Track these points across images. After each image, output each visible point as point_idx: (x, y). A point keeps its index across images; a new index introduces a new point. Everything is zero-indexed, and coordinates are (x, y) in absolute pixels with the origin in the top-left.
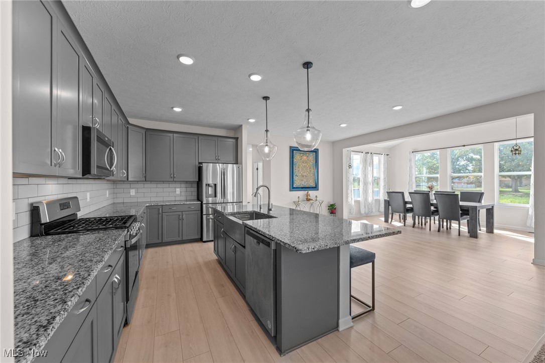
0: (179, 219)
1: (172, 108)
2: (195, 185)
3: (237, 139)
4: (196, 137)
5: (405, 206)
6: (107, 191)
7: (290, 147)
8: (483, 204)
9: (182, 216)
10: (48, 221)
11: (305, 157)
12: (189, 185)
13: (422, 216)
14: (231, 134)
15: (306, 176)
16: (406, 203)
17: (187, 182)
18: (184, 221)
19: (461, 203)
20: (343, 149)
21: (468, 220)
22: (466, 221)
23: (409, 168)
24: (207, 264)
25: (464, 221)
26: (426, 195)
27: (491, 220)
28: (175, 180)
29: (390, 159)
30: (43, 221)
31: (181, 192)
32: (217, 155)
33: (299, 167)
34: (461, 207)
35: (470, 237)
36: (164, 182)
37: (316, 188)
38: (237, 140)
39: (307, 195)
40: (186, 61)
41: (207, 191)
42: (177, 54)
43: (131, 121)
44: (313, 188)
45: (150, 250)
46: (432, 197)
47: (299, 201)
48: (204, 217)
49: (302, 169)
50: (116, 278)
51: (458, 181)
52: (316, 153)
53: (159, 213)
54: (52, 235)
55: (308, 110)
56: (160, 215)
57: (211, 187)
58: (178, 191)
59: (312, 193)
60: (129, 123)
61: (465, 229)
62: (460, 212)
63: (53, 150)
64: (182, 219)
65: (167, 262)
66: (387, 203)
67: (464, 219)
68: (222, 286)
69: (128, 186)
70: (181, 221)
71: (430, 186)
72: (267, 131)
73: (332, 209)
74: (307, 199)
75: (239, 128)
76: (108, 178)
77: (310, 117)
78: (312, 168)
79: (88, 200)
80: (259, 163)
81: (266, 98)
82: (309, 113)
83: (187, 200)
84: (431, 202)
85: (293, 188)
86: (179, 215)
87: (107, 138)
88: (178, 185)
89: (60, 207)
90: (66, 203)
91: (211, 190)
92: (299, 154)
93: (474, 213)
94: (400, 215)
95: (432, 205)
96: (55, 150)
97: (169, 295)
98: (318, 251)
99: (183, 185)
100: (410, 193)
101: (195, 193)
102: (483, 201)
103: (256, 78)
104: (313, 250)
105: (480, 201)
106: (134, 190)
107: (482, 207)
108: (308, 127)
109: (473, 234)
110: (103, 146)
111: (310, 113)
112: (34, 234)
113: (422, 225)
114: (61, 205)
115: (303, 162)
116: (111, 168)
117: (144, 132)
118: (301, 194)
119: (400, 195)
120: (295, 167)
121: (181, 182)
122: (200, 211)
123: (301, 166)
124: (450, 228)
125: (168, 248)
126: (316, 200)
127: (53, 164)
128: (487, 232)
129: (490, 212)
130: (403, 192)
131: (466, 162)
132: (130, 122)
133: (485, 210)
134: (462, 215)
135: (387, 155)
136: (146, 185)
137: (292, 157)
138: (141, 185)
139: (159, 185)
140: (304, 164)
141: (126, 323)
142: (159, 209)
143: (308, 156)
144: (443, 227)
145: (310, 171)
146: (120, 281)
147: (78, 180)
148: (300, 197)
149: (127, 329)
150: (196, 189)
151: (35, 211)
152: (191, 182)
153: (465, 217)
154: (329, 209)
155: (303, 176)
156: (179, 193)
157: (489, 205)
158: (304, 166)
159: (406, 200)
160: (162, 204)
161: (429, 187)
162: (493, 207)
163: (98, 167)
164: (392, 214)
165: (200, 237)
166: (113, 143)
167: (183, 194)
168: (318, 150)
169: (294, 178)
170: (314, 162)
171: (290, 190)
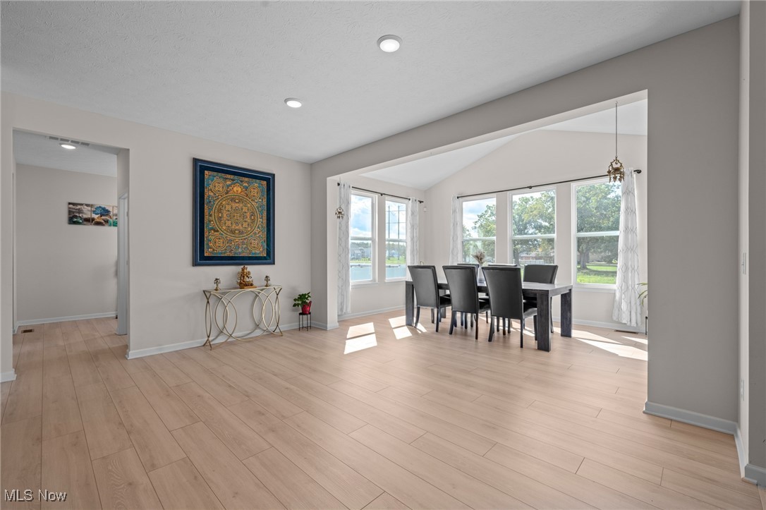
5: (438, 293)
7: (195, 161)
8: (556, 287)
13: (466, 312)
15: (241, 232)
16: (439, 287)
19: (525, 285)
20: (328, 179)
21: (535, 317)
22: (532, 317)
23: (452, 225)
25: (529, 319)
26: (469, 272)
27: (569, 314)
29: (425, 209)
33: (220, 211)
34: (525, 291)
35: (538, 349)
39: (243, 275)
46: (480, 275)
47: (216, 290)
51: (526, 255)
52: (268, 184)
59: (256, 271)
61: (530, 332)
62: (524, 301)
66: (410, 287)
67: (529, 314)
71: (479, 254)
73: (304, 306)
74: (241, 283)
78: (258, 214)
84: (479, 285)
92: (221, 180)
93: (545, 303)
94: (432, 310)
95: (481, 289)
100: (445, 268)
102: (556, 282)
105: (551, 282)
107: (556, 292)
109: (544, 344)
113: (466, 327)
115: (233, 200)
118: (226, 273)
119: (430, 271)
120: (210, 210)
124: (509, 332)
126: (266, 286)
128: (562, 335)
129: (566, 299)
130: (434, 267)
131: (534, 230)
133: (559, 297)
134: (527, 307)
135: (421, 202)
137: (200, 185)
140: (234, 205)
143: (246, 188)
144: (498, 330)
145: (253, 221)
148: (222, 280)
153: (530, 310)
154: (295, 305)
155: (233, 232)
157: (566, 287)
159: (439, 282)
161: (477, 257)
162: (570, 290)
164: (418, 309)
168: (274, 176)
169: (206, 234)
170: (264, 203)
171: (195, 264)
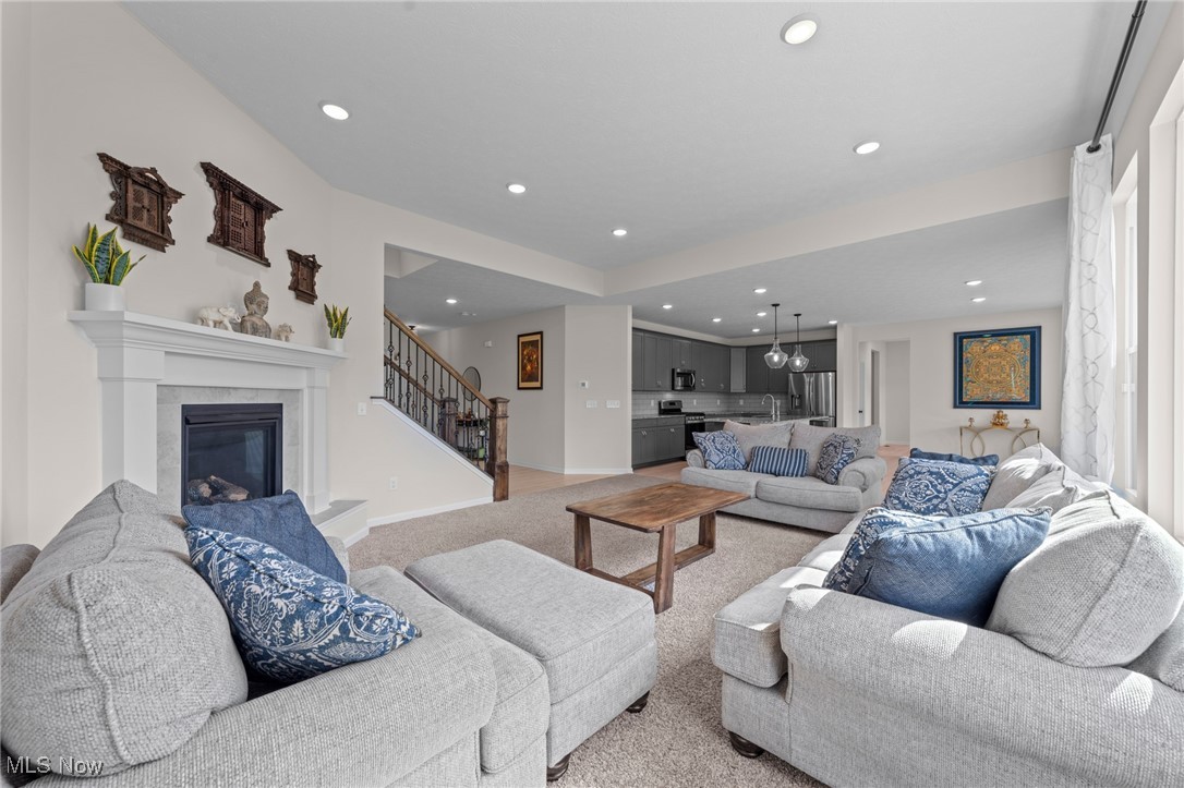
7: (956, 334)
10: (664, 409)
11: (995, 347)
15: (1000, 382)
30: (662, 408)
33: (977, 367)
37: (1034, 402)
39: (999, 417)
41: (793, 403)
44: (1021, 403)
47: (970, 426)
49: (987, 370)
52: (1033, 337)
57: (797, 398)
74: (996, 424)
78: (1019, 365)
85: (960, 402)
91: (797, 402)
112: (659, 413)
117: (745, 349)
120: (968, 367)
123: (986, 363)
126: (1026, 428)
136: (751, 396)
137: (959, 351)
143: (1006, 345)
145: (1013, 372)
148: (976, 420)
155: (990, 382)
158: (995, 364)
168: (1040, 328)
169: (964, 386)
170: (1028, 354)
171: (955, 407)
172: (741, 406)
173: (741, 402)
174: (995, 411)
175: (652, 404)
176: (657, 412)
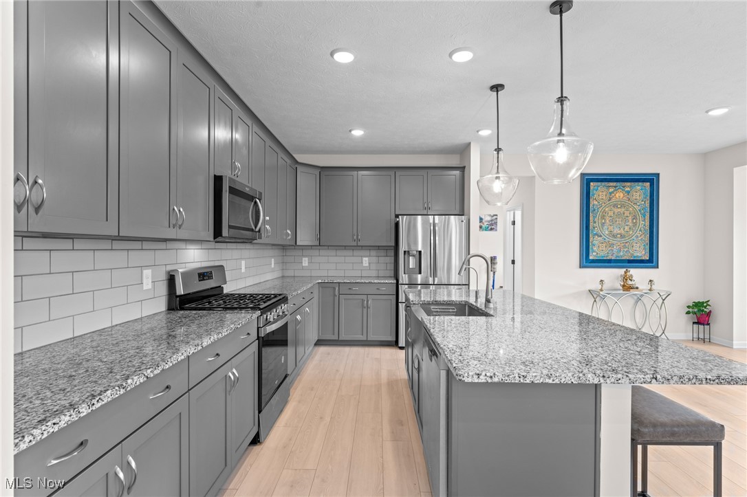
0: (363, 307)
1: (350, 131)
2: (392, 253)
3: (463, 169)
4: (392, 173)
6: (273, 260)
7: (583, 175)
9: (367, 302)
10: (182, 293)
11: (620, 195)
12: (382, 253)
14: (454, 161)
15: (622, 236)
17: (378, 248)
18: (371, 311)
20: (735, 170)
24: (392, 384)
28: (359, 244)
30: (178, 293)
31: (369, 263)
32: (425, 200)
33: (603, 217)
36: (345, 247)
37: (651, 261)
38: (464, 171)
39: (626, 278)
40: (344, 58)
41: (406, 263)
42: (330, 51)
43: (300, 158)
44: (642, 261)
45: (322, 350)
47: (601, 290)
48: (402, 307)
49: (612, 221)
50: (233, 374)
52: (652, 185)
53: (335, 295)
54: (186, 310)
55: (561, 100)
56: (337, 298)
57: (414, 256)
58: (366, 261)
59: (639, 276)
60: (296, 162)
63: (171, 209)
64: (368, 307)
65: (337, 370)
68: (401, 423)
69: (299, 253)
70: (365, 310)
72: (498, 150)
73: (701, 315)
74: (624, 286)
75: (464, 150)
76: (255, 241)
77: (566, 114)
78: (640, 217)
79: (243, 270)
80: (516, 212)
81: (497, 88)
82: (562, 105)
83: (378, 277)
85: (587, 261)
86: (363, 300)
87: (248, 187)
88: (367, 253)
89: (199, 277)
90: (207, 273)
91: (412, 263)
92: (605, 189)
96: (174, 209)
97: (321, 418)
98: (501, 384)
99: (373, 253)
101: (392, 267)
103: (462, 57)
104: (490, 381)
106: (307, 259)
108: (560, 134)
110: (240, 198)
111: (566, 104)
112: (171, 308)
114: (200, 275)
115: (615, 206)
116: (256, 228)
117: (317, 172)
118: (611, 276)
120: (594, 217)
121: (370, 248)
122: (395, 296)
123: (611, 213)
125: (347, 349)
126: (650, 290)
127: (171, 225)
132: (299, 161)
136: (323, 252)
137: (586, 196)
138: (316, 252)
139: (339, 253)
140: (617, 210)
141: (256, 441)
142: (334, 288)
143: (628, 193)
145: (635, 224)
146: (238, 379)
147: (228, 244)
148: (606, 281)
149: (256, 448)
150: (393, 259)
151: (171, 280)
152: (385, 248)
154: (688, 313)
155: (614, 236)
156: (367, 265)
158: (619, 215)
160: (338, 281)
163: (230, 227)
165: (395, 340)
166: (261, 193)
167: (373, 267)
168: (658, 175)
169: (591, 240)
170: (648, 205)
171: (581, 266)
172: (303, 268)
173: (305, 262)
174: (622, 271)
175: (147, 285)
176: (161, 305)
